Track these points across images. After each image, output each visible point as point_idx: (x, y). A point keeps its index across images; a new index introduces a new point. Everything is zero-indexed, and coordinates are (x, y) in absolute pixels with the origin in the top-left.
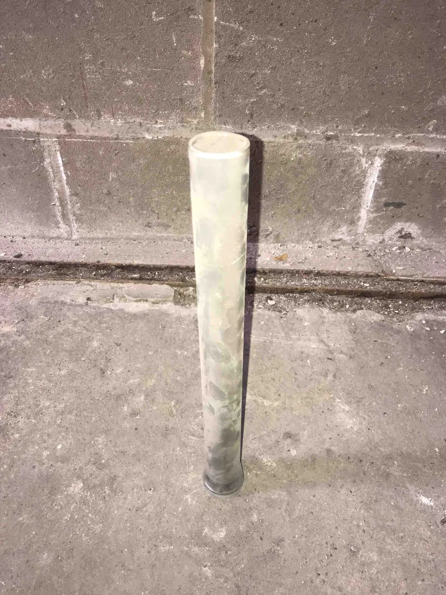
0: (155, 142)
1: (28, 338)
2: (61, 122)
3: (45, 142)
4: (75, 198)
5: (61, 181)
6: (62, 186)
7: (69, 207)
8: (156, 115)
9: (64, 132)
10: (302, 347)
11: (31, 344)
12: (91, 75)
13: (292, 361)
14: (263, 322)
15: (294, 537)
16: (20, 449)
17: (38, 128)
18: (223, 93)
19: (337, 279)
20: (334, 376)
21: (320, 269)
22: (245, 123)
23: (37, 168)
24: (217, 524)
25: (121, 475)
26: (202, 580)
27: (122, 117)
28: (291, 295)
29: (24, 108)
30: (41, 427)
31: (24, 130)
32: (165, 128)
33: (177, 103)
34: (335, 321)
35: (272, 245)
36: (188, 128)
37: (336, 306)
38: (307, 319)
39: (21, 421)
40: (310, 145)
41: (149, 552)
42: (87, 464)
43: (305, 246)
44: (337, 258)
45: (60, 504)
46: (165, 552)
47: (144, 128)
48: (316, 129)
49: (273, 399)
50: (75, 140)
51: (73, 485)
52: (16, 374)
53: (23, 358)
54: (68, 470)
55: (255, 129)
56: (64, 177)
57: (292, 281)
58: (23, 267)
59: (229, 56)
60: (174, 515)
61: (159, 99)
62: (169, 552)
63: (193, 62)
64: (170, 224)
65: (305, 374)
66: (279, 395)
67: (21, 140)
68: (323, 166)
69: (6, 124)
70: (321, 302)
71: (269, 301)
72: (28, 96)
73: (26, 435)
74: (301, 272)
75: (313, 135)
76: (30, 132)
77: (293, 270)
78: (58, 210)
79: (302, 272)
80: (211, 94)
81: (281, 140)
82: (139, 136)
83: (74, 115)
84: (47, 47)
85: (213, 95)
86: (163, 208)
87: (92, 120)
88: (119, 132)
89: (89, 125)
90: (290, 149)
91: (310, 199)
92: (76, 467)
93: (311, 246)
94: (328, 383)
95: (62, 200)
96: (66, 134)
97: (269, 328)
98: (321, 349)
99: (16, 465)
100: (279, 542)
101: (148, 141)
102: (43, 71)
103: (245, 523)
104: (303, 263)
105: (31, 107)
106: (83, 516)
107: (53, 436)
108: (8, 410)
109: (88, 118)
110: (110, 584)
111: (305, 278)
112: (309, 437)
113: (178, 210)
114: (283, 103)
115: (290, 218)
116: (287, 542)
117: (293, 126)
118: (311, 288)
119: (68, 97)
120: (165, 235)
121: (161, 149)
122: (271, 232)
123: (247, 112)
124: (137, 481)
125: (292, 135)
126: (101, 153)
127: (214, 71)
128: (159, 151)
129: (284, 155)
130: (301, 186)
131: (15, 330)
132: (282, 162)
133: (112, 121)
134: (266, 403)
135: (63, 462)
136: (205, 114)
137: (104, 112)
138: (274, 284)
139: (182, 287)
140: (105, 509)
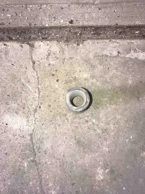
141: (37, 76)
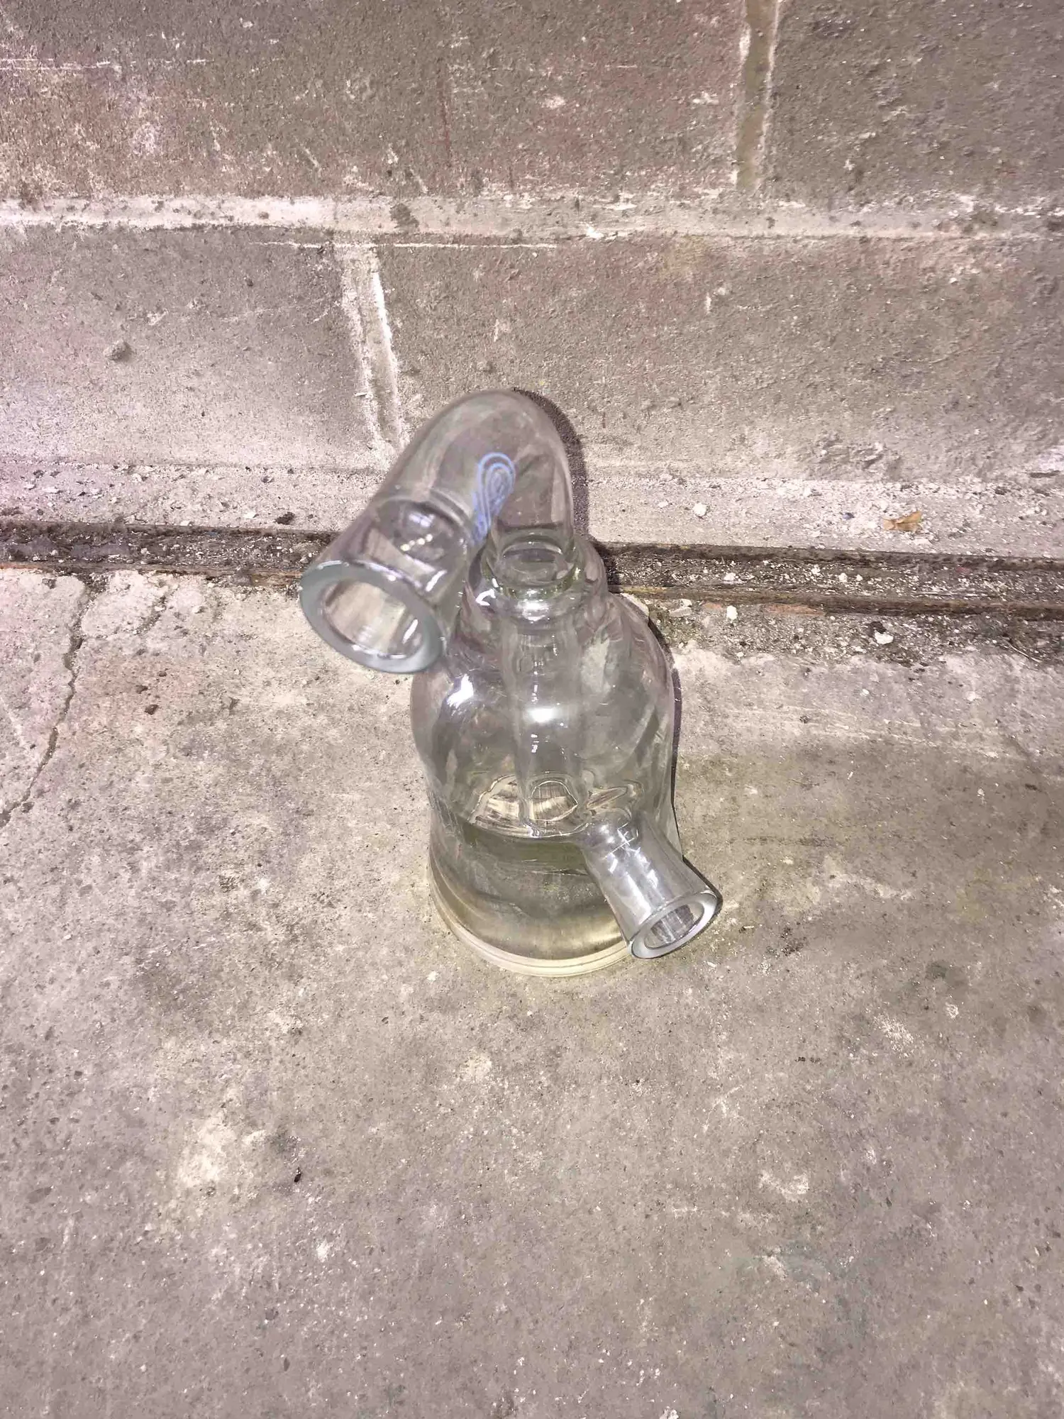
0: (609, 247)
1: (334, 722)
2: (386, 205)
3: (348, 252)
4: (410, 381)
5: (379, 342)
6: (381, 354)
7: (396, 400)
8: (618, 181)
9: (390, 227)
10: (964, 755)
11: (342, 736)
12: (464, 87)
13: (942, 792)
14: (866, 692)
15: (962, 1205)
16: (350, 978)
17: (330, 218)
18: (792, 119)
19: (1045, 580)
20: (1044, 831)
21: (1003, 552)
22: (842, 193)
23: (325, 313)
24: (788, 1165)
25: (570, 1044)
26: (763, 1281)
27: (533, 189)
28: (931, 619)
29: (300, 173)
30: (387, 930)
31: (298, 225)
32: (637, 211)
33: (670, 150)
34: (1041, 691)
35: (880, 486)
36: (695, 209)
37: (1044, 648)
38: (973, 683)
39: (345, 915)
40: (1003, 244)
41: (647, 1216)
42: (496, 1017)
43: (964, 489)
44: (1044, 523)
45: (448, 1104)
46: (680, 1219)
47: (583, 214)
48: (1026, 204)
49: (900, 883)
50: (417, 245)
51: (471, 1063)
52: (319, 807)
53: (329, 769)
54: (458, 1030)
55: (865, 209)
56: (387, 333)
57: (934, 584)
58: (300, 546)
59: (817, 25)
60: (693, 1140)
61: (625, 142)
62: (688, 1218)
63: (719, 44)
64: (631, 438)
65: (975, 825)
66: (914, 875)
67: (289, 248)
68: (1033, 296)
69: (257, 212)
70: (1008, 638)
71: (877, 635)
72: (309, 144)
73: (358, 949)
74: (955, 560)
75: (1017, 218)
76: (310, 229)
77: (936, 557)
78: (369, 409)
79: (960, 560)
80: (758, 124)
81: (930, 234)
82: (572, 231)
83: (417, 185)
84: (360, 20)
85: (765, 127)
86: (617, 401)
87: (460, 196)
88: (522, 224)
89: (451, 208)
90: (949, 255)
91: (988, 376)
92: (472, 1024)
93: (978, 488)
94: (1028, 845)
95: (380, 388)
96: (397, 231)
97: (881, 707)
98: (1010, 761)
99: (347, 1014)
100: (930, 1212)
101: (592, 244)
102: (348, 83)
103: (850, 1166)
104: (961, 536)
105: (316, 170)
106: (501, 1132)
107: (416, 953)
108: (314, 891)
109: (449, 192)
110: (572, 1278)
111: (967, 577)
112: (986, 975)
113: (653, 407)
114: (944, 139)
115: (932, 425)
116: (947, 1214)
117: (964, 198)
118: (984, 604)
119: (403, 143)
120: (617, 463)
121: (622, 263)
122: (880, 456)
123: (849, 166)
124: (606, 1060)
125: (959, 221)
126: (477, 274)
127: (772, 64)
128: (618, 267)
129: (933, 269)
130: (968, 344)
131: (305, 701)
132: (925, 287)
133: (509, 198)
134: (884, 892)
135: (444, 1012)
136: (739, 175)
137: (488, 175)
138: (889, 592)
139: (664, 597)
140: (545, 1120)
141: (67, 689)
